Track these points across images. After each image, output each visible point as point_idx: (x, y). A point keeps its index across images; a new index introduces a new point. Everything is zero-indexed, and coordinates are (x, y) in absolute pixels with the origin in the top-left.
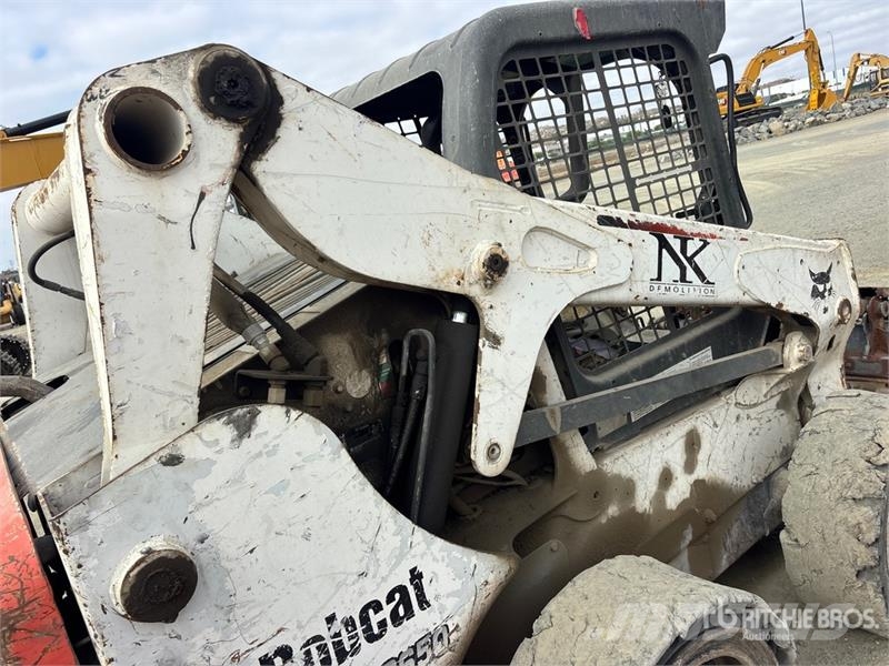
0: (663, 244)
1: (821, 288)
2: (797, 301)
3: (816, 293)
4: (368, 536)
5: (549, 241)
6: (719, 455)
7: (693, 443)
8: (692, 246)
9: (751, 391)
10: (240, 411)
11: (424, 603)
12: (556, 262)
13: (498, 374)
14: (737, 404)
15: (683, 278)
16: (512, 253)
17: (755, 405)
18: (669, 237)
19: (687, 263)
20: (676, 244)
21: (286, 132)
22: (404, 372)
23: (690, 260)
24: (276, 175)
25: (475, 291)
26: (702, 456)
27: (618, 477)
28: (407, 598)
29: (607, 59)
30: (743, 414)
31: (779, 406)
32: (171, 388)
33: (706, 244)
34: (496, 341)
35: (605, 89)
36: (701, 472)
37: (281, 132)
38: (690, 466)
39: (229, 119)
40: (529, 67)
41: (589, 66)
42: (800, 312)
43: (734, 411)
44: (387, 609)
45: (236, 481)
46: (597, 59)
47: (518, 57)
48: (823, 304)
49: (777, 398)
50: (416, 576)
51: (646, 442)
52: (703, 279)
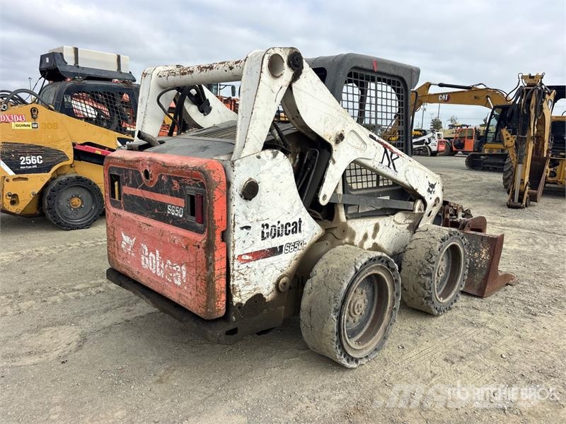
0: (386, 152)
1: (431, 189)
2: (422, 191)
3: (429, 191)
4: (293, 202)
5: (355, 137)
6: (384, 236)
7: (377, 228)
8: (394, 156)
9: (399, 217)
10: (275, 151)
11: (300, 230)
12: (355, 144)
13: (332, 172)
14: (394, 220)
15: (389, 166)
16: (345, 135)
17: (400, 224)
18: (388, 150)
19: (391, 161)
20: (389, 153)
21: (302, 77)
22: (305, 162)
23: (392, 160)
24: (297, 89)
25: (333, 143)
26: (378, 234)
27: (351, 228)
28: (297, 227)
29: (379, 80)
30: (396, 225)
31: (408, 228)
32: (258, 138)
33: (398, 157)
34: (334, 162)
35: (376, 90)
36: (377, 240)
37: (301, 77)
38: (374, 236)
39: (292, 69)
40: (356, 75)
41: (373, 80)
42: (422, 195)
43: (393, 223)
44: (292, 227)
45: (269, 170)
46: (376, 79)
47: (353, 71)
48: (431, 196)
49: (408, 225)
50: (300, 221)
51: (362, 220)
52: (395, 169)
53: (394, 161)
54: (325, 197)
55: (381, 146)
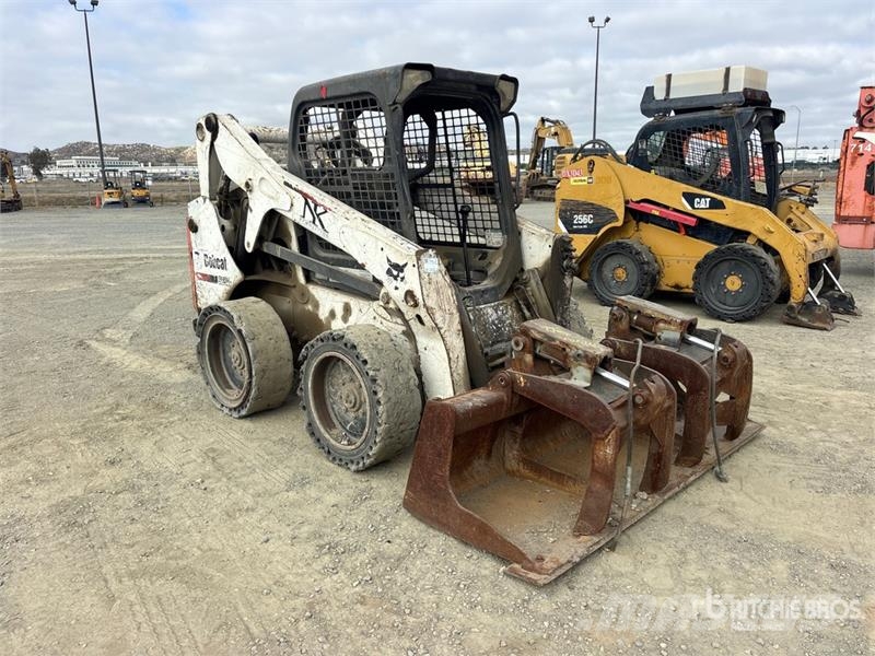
0: (307, 203)
1: (394, 272)
2: (376, 270)
3: (390, 274)
8: (320, 210)
11: (226, 268)
13: (251, 221)
15: (314, 222)
16: (254, 184)
18: (310, 201)
19: (316, 216)
20: (312, 206)
23: (318, 215)
26: (351, 320)
27: (313, 295)
28: (223, 264)
30: (379, 319)
33: (326, 211)
34: (251, 210)
38: (345, 319)
42: (377, 277)
44: (220, 263)
48: (396, 284)
50: (225, 260)
51: (327, 291)
52: (323, 227)
53: (321, 216)
54: (248, 244)
55: (300, 196)
